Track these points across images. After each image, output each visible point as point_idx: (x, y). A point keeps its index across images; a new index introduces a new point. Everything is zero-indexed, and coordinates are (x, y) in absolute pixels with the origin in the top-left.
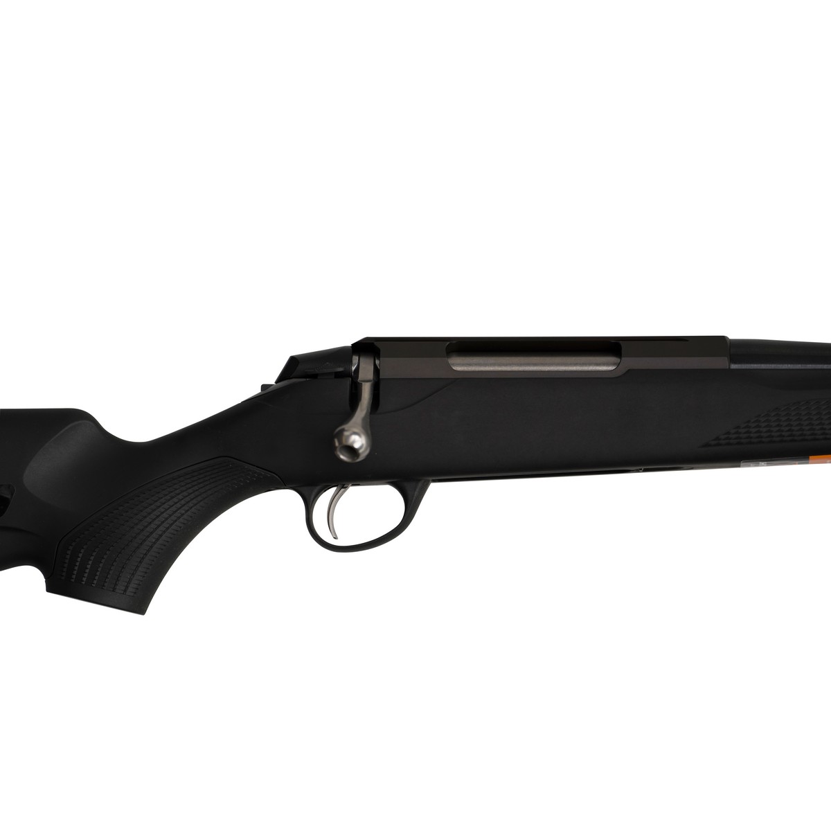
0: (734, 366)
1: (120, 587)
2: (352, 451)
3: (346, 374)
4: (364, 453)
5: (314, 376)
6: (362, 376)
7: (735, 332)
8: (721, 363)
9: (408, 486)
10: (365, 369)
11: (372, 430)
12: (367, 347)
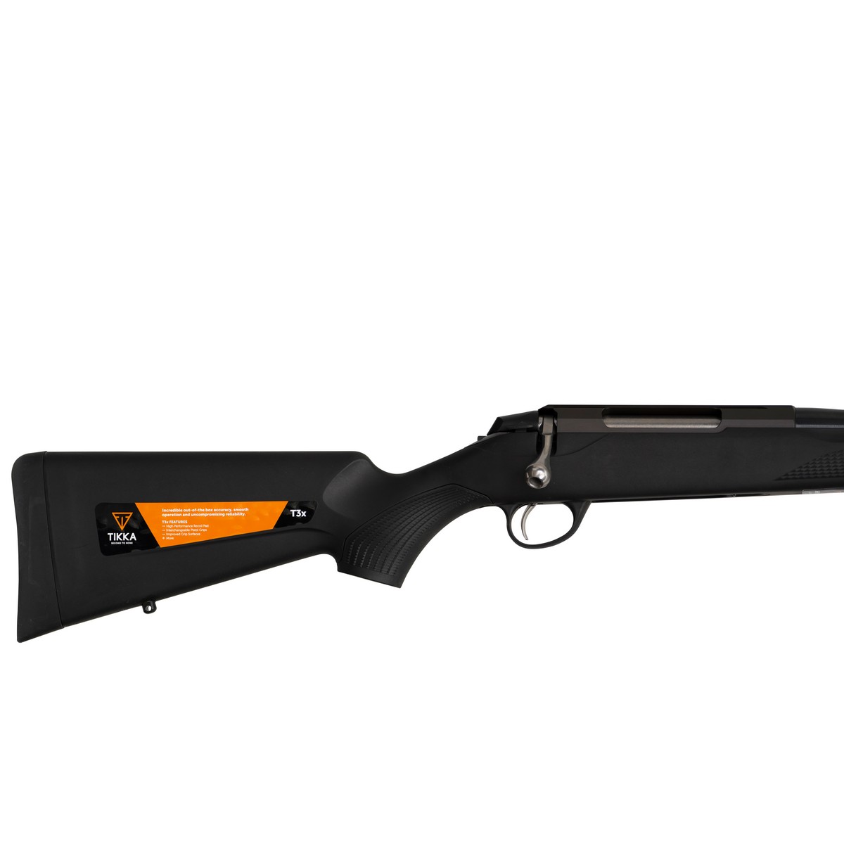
0: (798, 426)
1: (385, 570)
2: (538, 481)
3: (534, 430)
4: (546, 483)
5: (513, 431)
6: (545, 431)
7: (799, 404)
8: (789, 424)
9: (575, 505)
10: (547, 426)
11: (552, 467)
12: (549, 411)
